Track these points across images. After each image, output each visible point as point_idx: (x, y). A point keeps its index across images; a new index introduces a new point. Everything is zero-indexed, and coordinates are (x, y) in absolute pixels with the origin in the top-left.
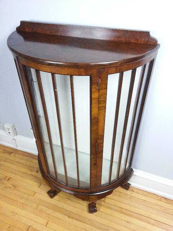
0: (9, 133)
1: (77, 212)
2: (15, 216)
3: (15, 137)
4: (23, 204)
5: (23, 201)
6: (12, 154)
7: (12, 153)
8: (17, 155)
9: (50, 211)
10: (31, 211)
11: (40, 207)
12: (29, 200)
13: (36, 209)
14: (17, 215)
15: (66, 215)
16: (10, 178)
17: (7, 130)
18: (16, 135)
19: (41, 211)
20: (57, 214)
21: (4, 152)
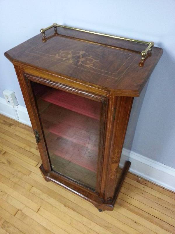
0: (9, 102)
1: (75, 200)
2: (3, 196)
3: (16, 108)
4: (15, 183)
5: (16, 180)
6: (13, 127)
7: (13, 125)
8: (18, 128)
9: (44, 196)
10: (23, 192)
11: (34, 189)
12: (23, 180)
13: (29, 191)
14: (6, 196)
15: (61, 202)
16: (6, 152)
17: (6, 98)
18: (17, 105)
19: (33, 194)
20: (52, 201)
21: (5, 123)
